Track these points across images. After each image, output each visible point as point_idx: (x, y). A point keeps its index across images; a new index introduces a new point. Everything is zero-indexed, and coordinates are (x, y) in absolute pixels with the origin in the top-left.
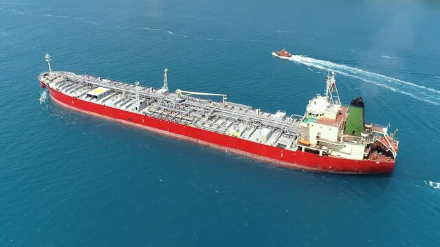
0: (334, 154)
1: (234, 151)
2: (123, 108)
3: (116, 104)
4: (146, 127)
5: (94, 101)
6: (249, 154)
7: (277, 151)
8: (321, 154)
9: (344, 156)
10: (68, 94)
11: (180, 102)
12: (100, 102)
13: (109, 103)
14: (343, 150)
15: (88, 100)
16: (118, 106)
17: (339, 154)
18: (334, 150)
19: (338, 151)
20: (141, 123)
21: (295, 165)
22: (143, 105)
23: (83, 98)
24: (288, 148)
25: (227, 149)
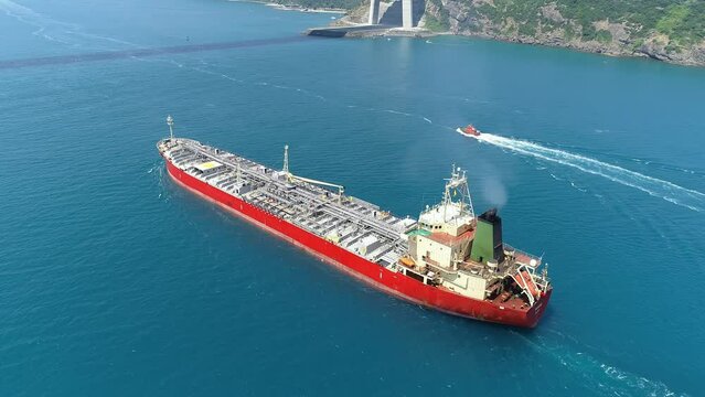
0: (447, 285)
1: (331, 261)
2: (225, 189)
3: (218, 183)
4: (244, 216)
5: (199, 177)
6: (345, 269)
7: (376, 269)
8: (425, 282)
9: (458, 290)
10: (177, 165)
11: (289, 189)
12: (203, 179)
13: (213, 182)
14: (457, 281)
15: (194, 175)
16: (220, 187)
17: (452, 286)
18: (446, 279)
19: (450, 281)
20: (239, 209)
21: (396, 292)
22: (246, 188)
23: (190, 173)
24: (389, 267)
25: (323, 258)
